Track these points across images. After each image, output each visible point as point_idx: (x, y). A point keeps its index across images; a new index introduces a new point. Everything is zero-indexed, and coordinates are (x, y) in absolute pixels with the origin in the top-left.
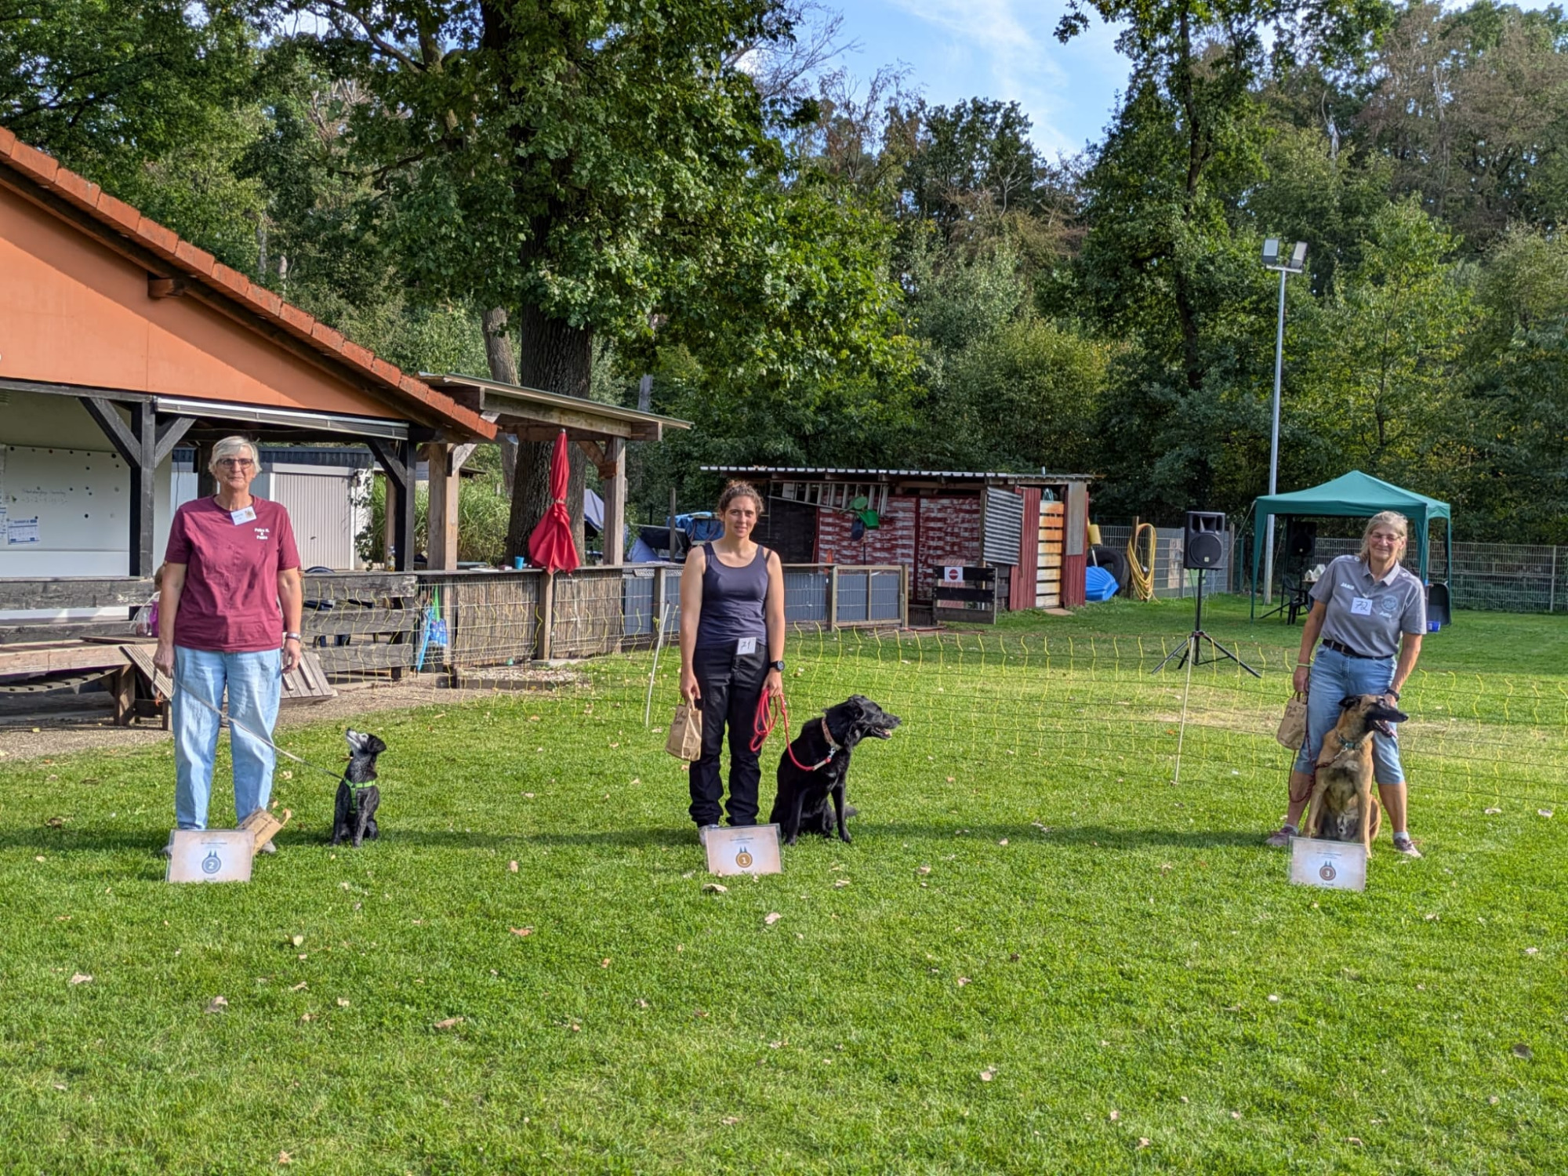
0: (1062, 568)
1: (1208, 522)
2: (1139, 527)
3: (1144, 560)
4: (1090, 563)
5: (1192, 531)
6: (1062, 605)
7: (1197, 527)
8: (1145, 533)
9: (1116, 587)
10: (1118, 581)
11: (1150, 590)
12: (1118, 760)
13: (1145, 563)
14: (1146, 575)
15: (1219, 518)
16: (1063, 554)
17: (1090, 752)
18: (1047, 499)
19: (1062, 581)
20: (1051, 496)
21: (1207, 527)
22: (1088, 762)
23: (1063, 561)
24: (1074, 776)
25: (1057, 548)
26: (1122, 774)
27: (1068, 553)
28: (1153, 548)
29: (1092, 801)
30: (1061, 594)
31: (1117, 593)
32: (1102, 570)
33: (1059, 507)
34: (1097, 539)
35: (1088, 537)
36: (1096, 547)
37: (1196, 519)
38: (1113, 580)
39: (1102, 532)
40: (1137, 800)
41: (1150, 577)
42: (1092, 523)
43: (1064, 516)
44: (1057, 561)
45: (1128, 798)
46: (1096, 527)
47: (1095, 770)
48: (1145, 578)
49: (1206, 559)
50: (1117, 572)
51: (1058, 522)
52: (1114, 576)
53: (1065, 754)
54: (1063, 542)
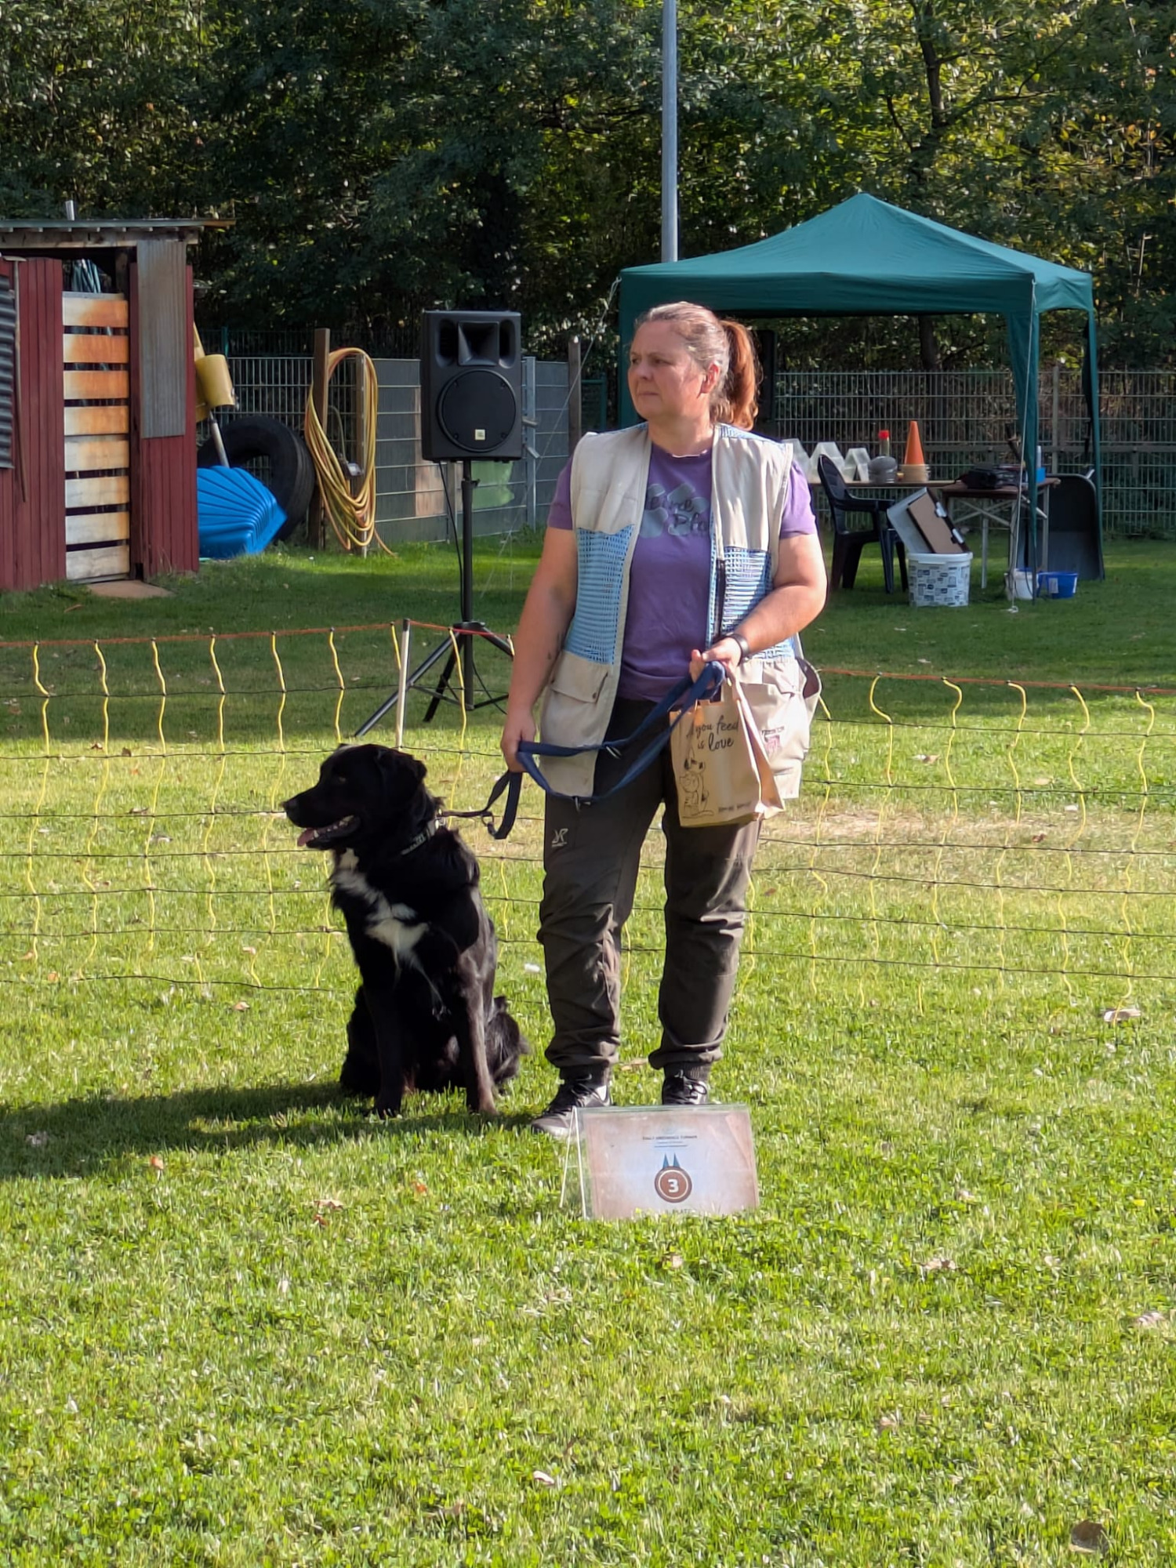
0: (131, 473)
1: (479, 337)
2: (332, 357)
3: (349, 446)
4: (207, 456)
5: (440, 361)
6: (137, 572)
7: (450, 350)
8: (347, 371)
9: (280, 519)
10: (283, 503)
11: (370, 524)
12: (242, 957)
13: (351, 451)
14: (356, 484)
15: (507, 324)
16: (132, 435)
17: (170, 943)
18: (85, 288)
19: (133, 508)
20: (95, 277)
21: (477, 349)
22: (165, 967)
23: (133, 453)
24: (125, 1002)
25: (115, 419)
26: (246, 988)
27: (147, 431)
28: (370, 415)
29: (163, 1061)
30: (134, 542)
31: (283, 535)
32: (241, 475)
33: (113, 308)
34: (225, 393)
35: (199, 384)
36: (222, 412)
37: (448, 331)
38: (270, 501)
39: (235, 378)
40: (278, 1049)
41: (366, 488)
42: (209, 349)
43: (129, 332)
44: (115, 455)
45: (254, 1045)
46: (219, 362)
47: (177, 984)
48: (355, 493)
49: (480, 434)
50: (280, 480)
51: (114, 349)
52: (273, 490)
53: (109, 951)
54: (131, 402)
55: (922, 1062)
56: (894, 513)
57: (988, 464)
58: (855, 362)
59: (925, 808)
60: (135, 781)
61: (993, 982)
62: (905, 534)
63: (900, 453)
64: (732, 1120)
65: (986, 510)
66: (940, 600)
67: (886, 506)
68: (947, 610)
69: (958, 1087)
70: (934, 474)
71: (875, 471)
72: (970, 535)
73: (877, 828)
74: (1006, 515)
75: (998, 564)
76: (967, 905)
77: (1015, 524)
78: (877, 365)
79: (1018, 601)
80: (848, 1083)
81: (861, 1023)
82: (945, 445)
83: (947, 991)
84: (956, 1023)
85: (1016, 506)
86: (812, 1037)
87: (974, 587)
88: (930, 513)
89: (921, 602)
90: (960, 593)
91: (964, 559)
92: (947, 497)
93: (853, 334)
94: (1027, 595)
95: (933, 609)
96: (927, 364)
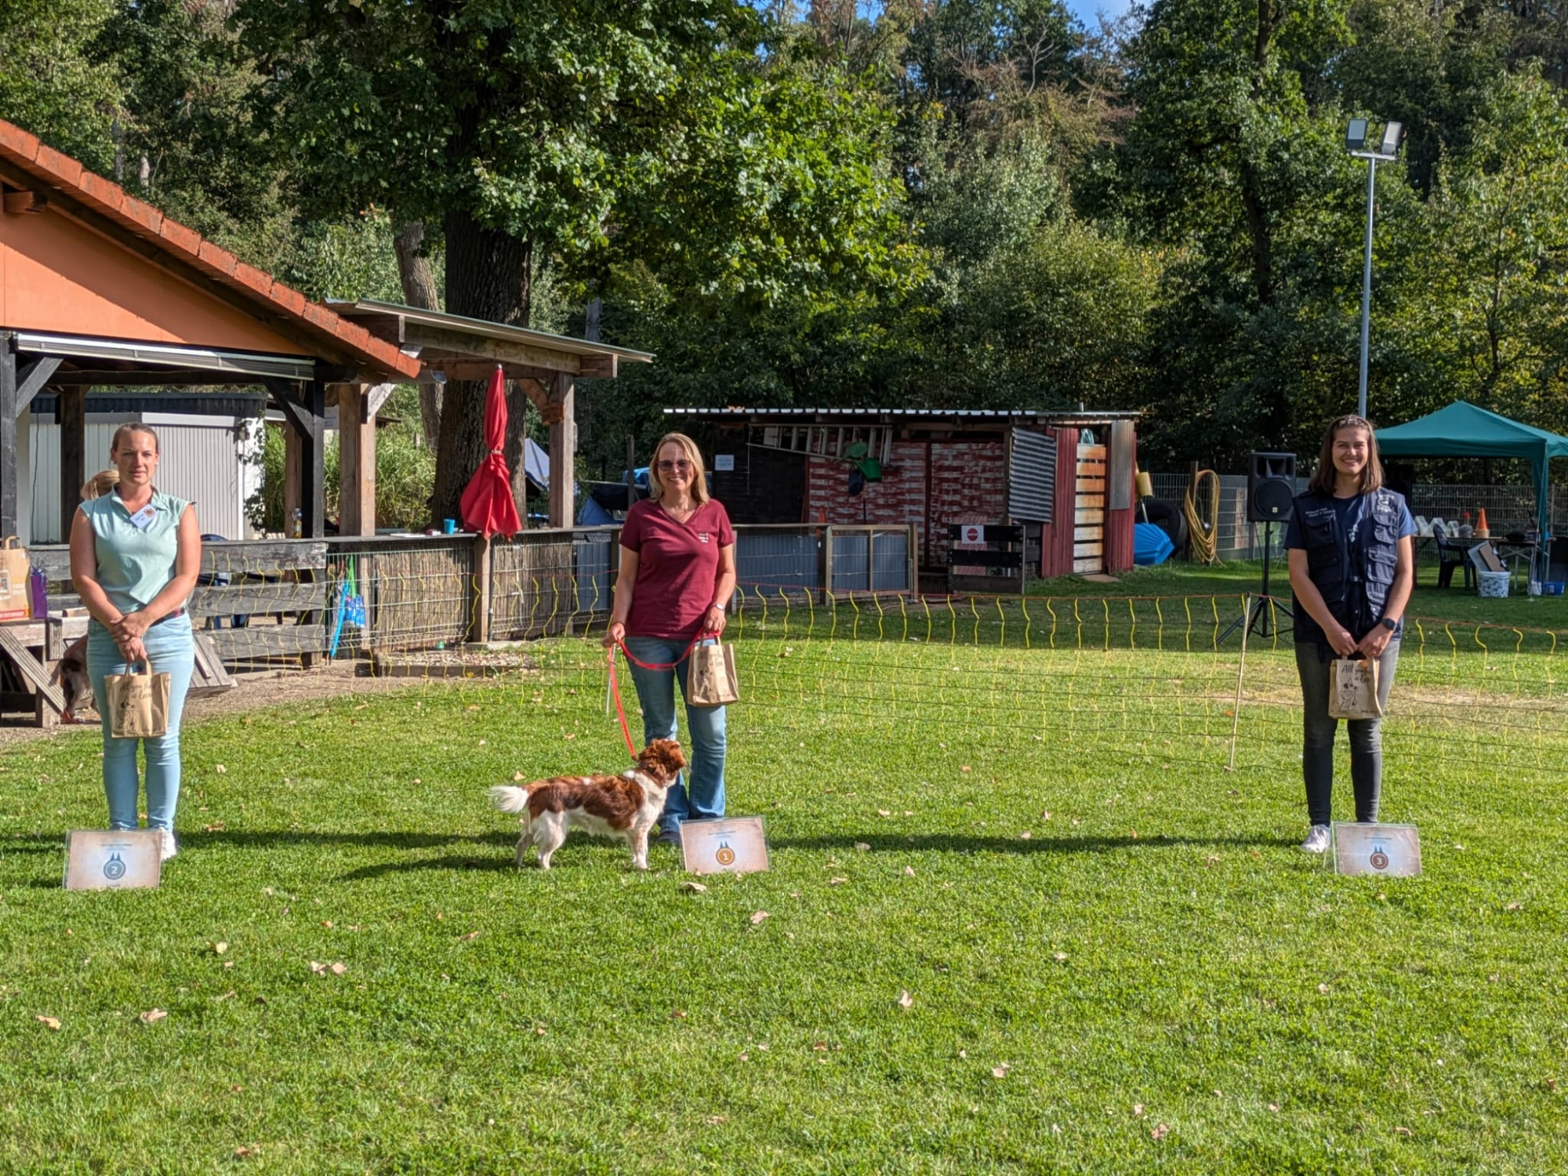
0: (1104, 525)
1: (1276, 465)
2: (1199, 474)
3: (1205, 515)
4: (1139, 519)
5: (1257, 476)
6: (1105, 570)
7: (1263, 472)
8: (1206, 482)
9: (1172, 547)
10: (1173, 540)
11: (1213, 551)
12: (1164, 745)
13: (1206, 517)
14: (1208, 533)
15: (1290, 459)
16: (1105, 509)
17: (1131, 737)
18: (1087, 442)
19: (1105, 541)
20: (1091, 438)
21: (1275, 472)
22: (1128, 747)
23: (1106, 517)
24: (1112, 762)
25: (1099, 501)
26: (1167, 759)
27: (1112, 507)
28: (1215, 500)
29: (1131, 789)
30: (1105, 557)
31: (1173, 555)
32: (1155, 528)
33: (1100, 450)
34: (1148, 489)
35: (1137, 486)
36: (1147, 499)
37: (1262, 462)
38: (1167, 539)
39: (1154, 483)
40: (1184, 787)
41: (1212, 537)
42: (1141, 471)
43: (1107, 462)
44: (1098, 517)
45: (1173, 785)
46: (1146, 475)
47: (1136, 756)
48: (1207, 536)
49: (1275, 510)
50: (1172, 530)
51: (1100, 470)
52: (1169, 534)
53: (1101, 739)
54: (1106, 493)
55: (1499, 811)
56: (1471, 552)
57: (1518, 529)
58: (1452, 480)
59: (1492, 691)
60: (1110, 664)
61: (1533, 775)
62: (1477, 562)
63: (1475, 523)
64: (1409, 833)
65: (1518, 552)
66: (1494, 594)
67: (1467, 548)
68: (1498, 598)
69: (1518, 824)
70: (1491, 534)
71: (1462, 532)
72: (1510, 563)
73: (1468, 700)
74: (1528, 555)
75: (1523, 578)
76: (1517, 737)
77: (1533, 559)
78: (1462, 482)
79: (1534, 596)
80: (1463, 819)
81: (1467, 791)
82: (1496, 520)
83: (1510, 779)
84: (1515, 794)
85: (1534, 550)
86: (1443, 796)
87: (1511, 588)
88: (1490, 553)
89: (1484, 595)
90: (1504, 591)
91: (1506, 574)
92: (1498, 545)
93: (1449, 467)
94: (1538, 593)
95: (1490, 598)
96: (1487, 482)
